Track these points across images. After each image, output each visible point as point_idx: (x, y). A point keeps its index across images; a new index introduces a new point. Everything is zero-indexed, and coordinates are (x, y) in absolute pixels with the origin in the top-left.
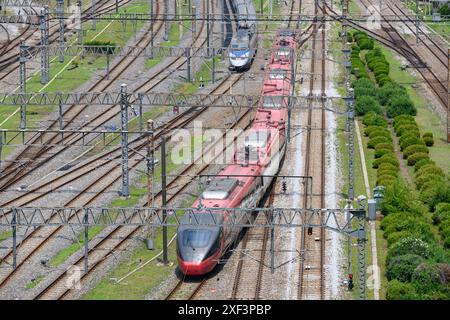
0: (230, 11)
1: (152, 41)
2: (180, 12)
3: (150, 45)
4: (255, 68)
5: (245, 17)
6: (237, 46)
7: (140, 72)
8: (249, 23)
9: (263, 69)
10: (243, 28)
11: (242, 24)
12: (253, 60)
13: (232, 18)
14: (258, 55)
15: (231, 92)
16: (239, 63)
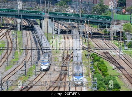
0: (39, 46)
1: (7, 58)
2: (18, 46)
3: (7, 60)
4: (51, 70)
5: (46, 48)
6: (43, 60)
7: (3, 72)
8: (48, 51)
9: (54, 70)
10: (46, 53)
11: (45, 51)
12: (50, 66)
13: (40, 49)
14: (52, 64)
15: (42, 80)
16: (44, 67)
